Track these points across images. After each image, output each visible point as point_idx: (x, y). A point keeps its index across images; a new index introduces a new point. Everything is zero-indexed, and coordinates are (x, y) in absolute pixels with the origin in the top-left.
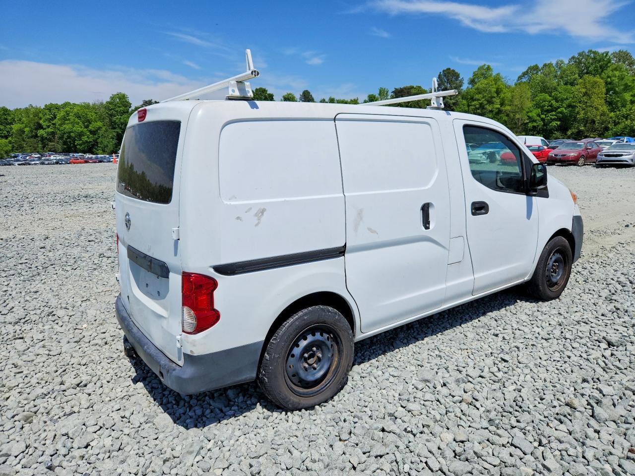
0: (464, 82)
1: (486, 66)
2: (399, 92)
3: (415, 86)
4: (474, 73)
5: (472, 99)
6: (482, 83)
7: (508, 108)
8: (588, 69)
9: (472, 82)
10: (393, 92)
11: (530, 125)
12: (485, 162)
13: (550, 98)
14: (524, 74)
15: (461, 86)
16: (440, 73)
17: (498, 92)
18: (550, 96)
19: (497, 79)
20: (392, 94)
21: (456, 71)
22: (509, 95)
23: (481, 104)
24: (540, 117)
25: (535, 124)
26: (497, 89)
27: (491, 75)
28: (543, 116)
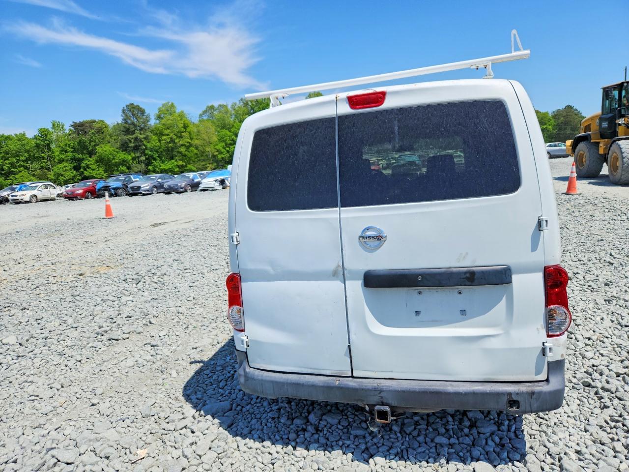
0: (151, 117)
1: (170, 104)
2: (79, 126)
3: (97, 120)
4: (159, 109)
5: (162, 134)
6: (168, 120)
7: (197, 141)
8: (253, 110)
9: (159, 117)
10: (72, 126)
11: (220, 157)
12: (219, 188)
13: (231, 133)
14: (204, 112)
15: (148, 121)
16: (124, 108)
17: (185, 127)
18: (230, 132)
19: (182, 115)
20: (72, 128)
21: (141, 106)
22: (195, 130)
23: (171, 138)
24: (225, 149)
25: (223, 156)
26: (184, 124)
27: (175, 112)
28: (228, 149)
